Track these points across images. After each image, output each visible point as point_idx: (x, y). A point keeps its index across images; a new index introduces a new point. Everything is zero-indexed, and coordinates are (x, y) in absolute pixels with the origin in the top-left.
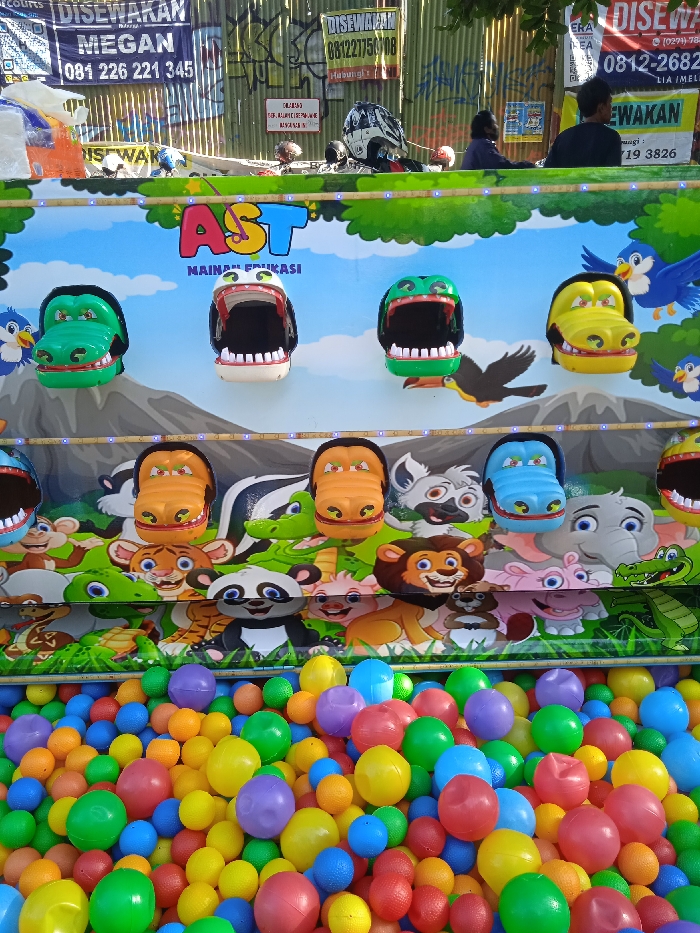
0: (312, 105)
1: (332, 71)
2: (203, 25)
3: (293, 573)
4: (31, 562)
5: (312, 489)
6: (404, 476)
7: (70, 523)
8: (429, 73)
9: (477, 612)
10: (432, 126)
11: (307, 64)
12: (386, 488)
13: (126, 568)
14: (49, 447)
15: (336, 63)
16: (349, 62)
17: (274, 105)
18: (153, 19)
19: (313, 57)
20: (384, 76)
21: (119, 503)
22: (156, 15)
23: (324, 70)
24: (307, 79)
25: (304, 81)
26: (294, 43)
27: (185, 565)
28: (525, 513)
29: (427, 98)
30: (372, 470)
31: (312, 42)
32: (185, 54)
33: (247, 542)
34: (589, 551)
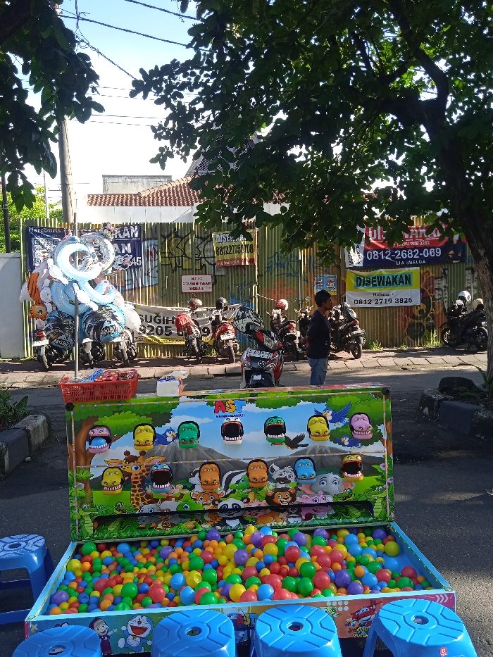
0: (208, 279)
1: (218, 261)
2: (148, 239)
3: (242, 500)
4: (169, 498)
5: (248, 474)
6: (273, 470)
7: (181, 486)
8: (272, 261)
9: (296, 513)
10: (275, 288)
11: (205, 257)
12: (268, 473)
13: (195, 499)
14: (177, 464)
15: (220, 257)
16: (228, 257)
17: (186, 279)
18: (120, 236)
19: (208, 254)
20: (247, 263)
21: (195, 480)
22: (122, 234)
23: (214, 261)
24: (205, 265)
25: (203, 266)
26: (197, 247)
27: (212, 498)
28: (305, 478)
29: (271, 274)
30: (264, 468)
31: (208, 247)
32: (137, 254)
33: (229, 491)
34: (326, 491)
